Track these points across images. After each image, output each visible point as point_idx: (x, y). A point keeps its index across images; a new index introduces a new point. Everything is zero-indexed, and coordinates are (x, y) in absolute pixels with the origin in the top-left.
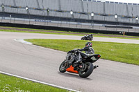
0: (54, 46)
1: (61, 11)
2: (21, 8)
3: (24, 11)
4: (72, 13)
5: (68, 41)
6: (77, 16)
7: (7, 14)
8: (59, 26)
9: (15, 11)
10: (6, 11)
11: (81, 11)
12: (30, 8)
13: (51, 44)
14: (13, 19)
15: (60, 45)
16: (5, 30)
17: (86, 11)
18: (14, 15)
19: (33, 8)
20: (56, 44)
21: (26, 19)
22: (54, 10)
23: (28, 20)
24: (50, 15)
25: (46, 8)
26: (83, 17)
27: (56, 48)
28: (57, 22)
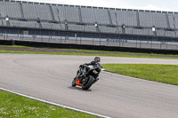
0: (132, 73)
1: (140, 28)
2: (89, 24)
3: (93, 29)
4: (154, 29)
5: (151, 66)
6: (161, 33)
7: (71, 33)
8: (138, 47)
9: (81, 28)
10: (69, 29)
11: (166, 27)
12: (101, 25)
13: (128, 70)
14: (79, 38)
15: (139, 71)
16: (69, 53)
17: (172, 27)
18: (81, 34)
19: (104, 25)
20: (134, 71)
21: (95, 39)
22: (131, 27)
23: (98, 39)
24: (127, 33)
25: (120, 24)
26: (169, 34)
27: (134, 75)
28: (135, 41)
